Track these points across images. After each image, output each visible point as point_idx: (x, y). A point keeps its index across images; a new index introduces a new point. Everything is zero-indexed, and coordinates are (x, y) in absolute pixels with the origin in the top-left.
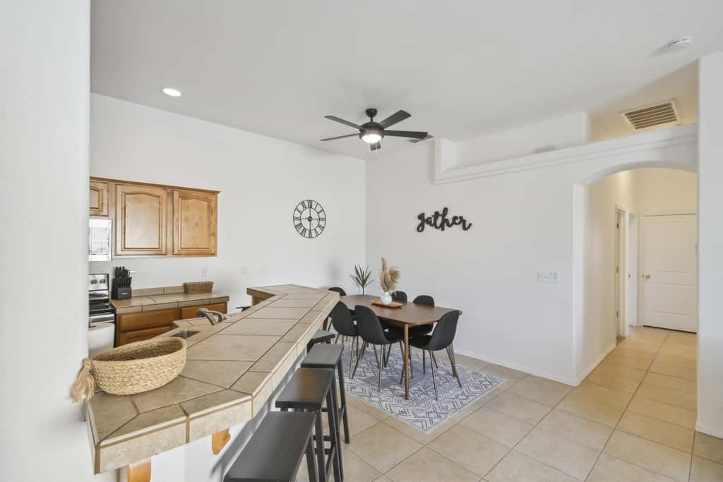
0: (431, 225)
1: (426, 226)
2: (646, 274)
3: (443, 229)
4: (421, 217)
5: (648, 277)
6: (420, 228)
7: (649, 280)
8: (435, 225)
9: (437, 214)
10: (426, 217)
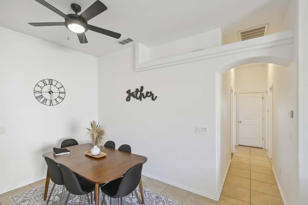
0: (134, 97)
1: (132, 98)
2: (240, 121)
3: (141, 100)
4: (128, 92)
5: (240, 122)
6: (128, 99)
7: (241, 123)
8: (136, 97)
9: (137, 90)
10: (131, 92)
